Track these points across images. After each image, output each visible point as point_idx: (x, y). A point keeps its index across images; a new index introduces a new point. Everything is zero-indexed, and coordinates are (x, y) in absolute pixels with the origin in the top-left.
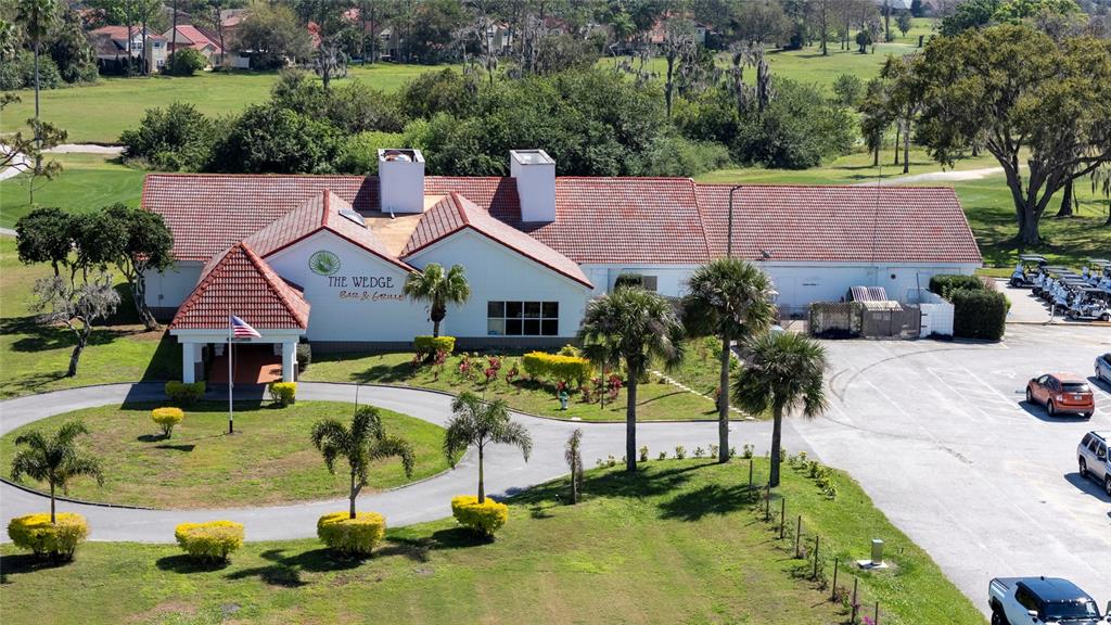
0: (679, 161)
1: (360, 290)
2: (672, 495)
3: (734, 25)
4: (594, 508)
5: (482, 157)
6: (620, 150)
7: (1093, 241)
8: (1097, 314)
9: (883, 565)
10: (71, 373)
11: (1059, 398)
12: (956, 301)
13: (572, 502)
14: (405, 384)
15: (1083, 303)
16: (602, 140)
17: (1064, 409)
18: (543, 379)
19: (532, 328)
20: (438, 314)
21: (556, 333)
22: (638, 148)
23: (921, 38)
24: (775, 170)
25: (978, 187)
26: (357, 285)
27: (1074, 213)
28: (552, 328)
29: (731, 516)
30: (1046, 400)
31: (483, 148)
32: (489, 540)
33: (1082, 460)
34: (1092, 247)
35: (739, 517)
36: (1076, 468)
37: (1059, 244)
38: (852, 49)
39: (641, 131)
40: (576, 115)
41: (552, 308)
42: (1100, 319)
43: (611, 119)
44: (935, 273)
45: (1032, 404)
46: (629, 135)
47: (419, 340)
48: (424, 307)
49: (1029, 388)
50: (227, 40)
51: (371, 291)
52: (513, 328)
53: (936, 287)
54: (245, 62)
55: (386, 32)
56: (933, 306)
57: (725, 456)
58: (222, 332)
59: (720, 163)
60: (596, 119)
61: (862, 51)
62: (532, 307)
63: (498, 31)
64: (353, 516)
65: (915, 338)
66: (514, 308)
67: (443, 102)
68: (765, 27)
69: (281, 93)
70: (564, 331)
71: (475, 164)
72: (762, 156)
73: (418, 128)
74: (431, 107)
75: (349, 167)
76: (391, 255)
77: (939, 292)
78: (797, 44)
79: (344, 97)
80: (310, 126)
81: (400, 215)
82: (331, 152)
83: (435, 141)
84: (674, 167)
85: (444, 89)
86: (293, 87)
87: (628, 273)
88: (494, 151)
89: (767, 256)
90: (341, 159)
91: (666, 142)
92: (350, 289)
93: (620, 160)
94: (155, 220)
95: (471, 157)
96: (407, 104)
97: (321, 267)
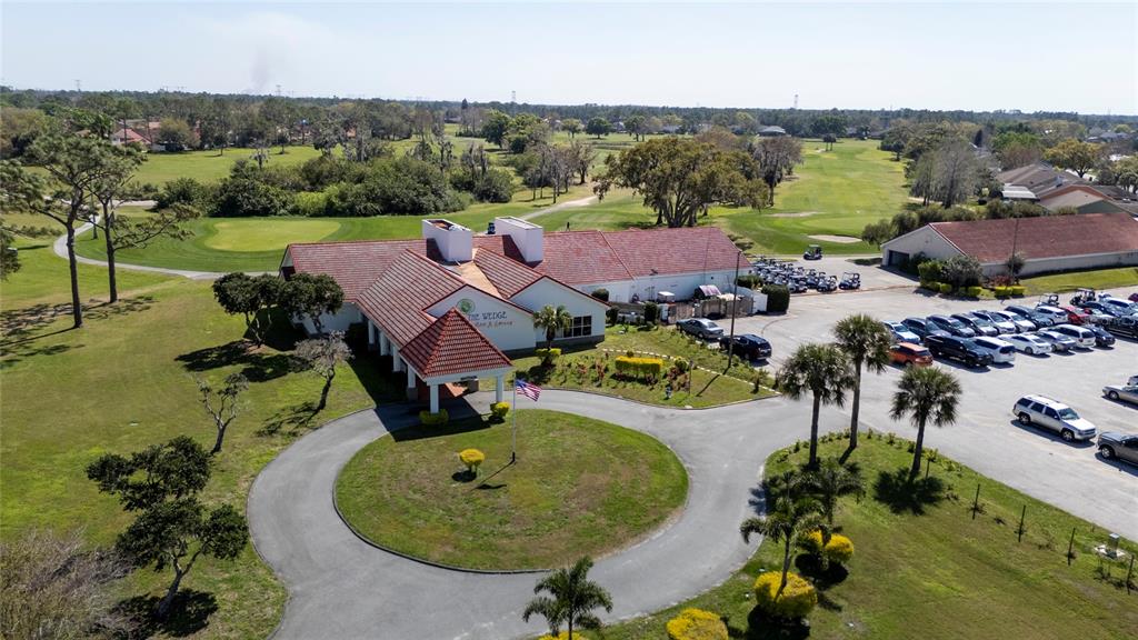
1: (487, 321)
3: (383, 128)
5: (369, 204)
6: (433, 197)
9: (1119, 552)
10: (323, 405)
12: (769, 293)
16: (425, 194)
18: (628, 374)
19: (577, 332)
20: (551, 336)
21: (590, 333)
22: (441, 197)
26: (485, 318)
28: (588, 330)
31: (368, 200)
33: (1023, 415)
39: (440, 188)
40: (410, 181)
41: (588, 319)
43: (427, 183)
46: (436, 190)
50: (153, 136)
51: (494, 322)
53: (743, 283)
54: (163, 148)
55: (230, 132)
56: (758, 297)
59: (471, 201)
60: (419, 183)
62: (578, 320)
65: (751, 315)
67: (325, 173)
68: (396, 130)
69: (236, 170)
70: (594, 333)
71: (365, 208)
72: (488, 197)
73: (332, 190)
74: (319, 176)
75: (296, 212)
76: (499, 296)
77: (750, 287)
78: (409, 137)
79: (273, 172)
80: (272, 190)
81: (462, 262)
82: (285, 203)
83: (342, 197)
84: (457, 205)
85: (326, 167)
86: (243, 167)
87: (597, 289)
88: (374, 200)
89: (655, 272)
90: (290, 207)
91: (450, 193)
92: (482, 321)
93: (434, 203)
94: (333, 283)
95: (363, 205)
96: (304, 175)
97: (463, 310)
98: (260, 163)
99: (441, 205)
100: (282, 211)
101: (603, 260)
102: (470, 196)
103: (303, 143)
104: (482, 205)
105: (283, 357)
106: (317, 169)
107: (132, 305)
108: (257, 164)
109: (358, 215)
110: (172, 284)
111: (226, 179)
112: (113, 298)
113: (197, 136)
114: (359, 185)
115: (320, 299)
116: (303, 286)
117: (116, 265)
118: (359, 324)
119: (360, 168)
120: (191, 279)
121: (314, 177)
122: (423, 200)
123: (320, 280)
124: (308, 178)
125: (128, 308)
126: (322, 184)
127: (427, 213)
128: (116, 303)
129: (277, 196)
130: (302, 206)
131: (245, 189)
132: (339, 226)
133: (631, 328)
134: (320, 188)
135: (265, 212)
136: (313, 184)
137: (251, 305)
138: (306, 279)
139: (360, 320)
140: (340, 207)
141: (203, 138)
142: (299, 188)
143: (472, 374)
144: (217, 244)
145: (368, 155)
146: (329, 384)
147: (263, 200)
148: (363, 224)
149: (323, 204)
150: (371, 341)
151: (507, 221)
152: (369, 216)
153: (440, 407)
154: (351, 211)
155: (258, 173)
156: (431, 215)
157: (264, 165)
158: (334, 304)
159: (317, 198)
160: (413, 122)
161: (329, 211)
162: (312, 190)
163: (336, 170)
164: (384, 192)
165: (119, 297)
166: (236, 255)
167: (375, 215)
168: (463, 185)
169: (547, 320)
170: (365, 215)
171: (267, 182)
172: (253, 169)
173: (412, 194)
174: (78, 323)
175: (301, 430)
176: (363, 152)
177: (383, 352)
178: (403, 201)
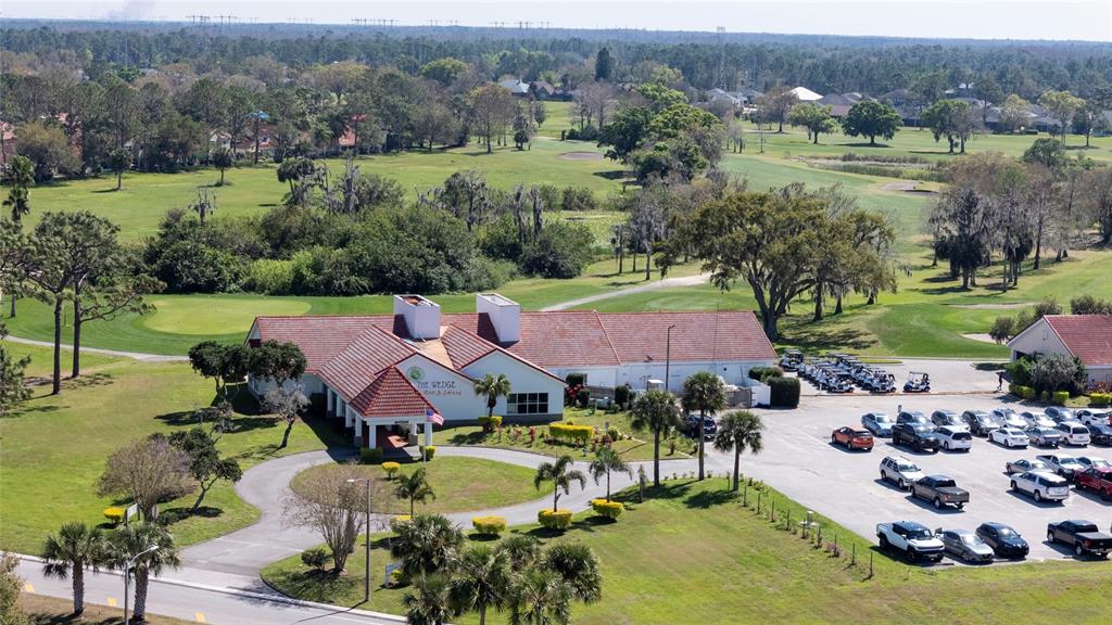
0: (489, 275)
1: (436, 390)
2: (686, 497)
3: (412, 129)
4: (652, 504)
5: (353, 279)
6: (448, 269)
7: (813, 335)
8: (846, 388)
9: (813, 524)
10: (284, 445)
11: (855, 440)
12: (770, 383)
13: (640, 502)
14: (483, 444)
15: (837, 381)
16: (436, 264)
17: (857, 446)
18: (560, 439)
19: (533, 409)
20: (492, 404)
21: (546, 411)
22: (460, 268)
23: (564, 132)
24: (551, 280)
25: (701, 291)
26: (434, 386)
27: (787, 312)
28: (544, 408)
29: (724, 505)
30: (846, 441)
31: (353, 271)
32: (614, 521)
33: (883, 472)
34: (813, 339)
35: (729, 505)
36: (880, 477)
37: (791, 337)
38: (509, 145)
39: (461, 254)
40: (415, 244)
41: (544, 397)
42: (848, 391)
43: (440, 247)
44: (751, 367)
45: (836, 444)
46: (454, 258)
47: (481, 419)
48: (483, 399)
49: (834, 435)
51: (442, 390)
52: (522, 409)
53: (755, 375)
55: (129, 144)
56: (759, 388)
57: (702, 477)
58: (391, 418)
59: (512, 275)
60: (428, 247)
61: (520, 149)
62: (533, 397)
63: (218, 140)
64: (555, 510)
65: (748, 407)
66: (522, 397)
67: (295, 231)
68: (437, 129)
69: (167, 226)
70: (552, 410)
71: (347, 284)
72: (540, 269)
73: (303, 257)
74: (285, 234)
75: (251, 287)
76: (452, 367)
77: (758, 379)
78: (461, 143)
79: (220, 228)
80: (222, 256)
81: (427, 339)
82: (237, 275)
83: (316, 267)
84: (484, 281)
85: (295, 221)
86: (178, 220)
87: (572, 372)
88: (360, 273)
89: (650, 359)
90: (244, 280)
91: (476, 262)
92: (430, 388)
93: (449, 277)
94: (297, 350)
95: (345, 279)
96: (263, 232)
97: (413, 377)
98: (202, 215)
99: (459, 280)
100: (233, 286)
101: (589, 343)
102: (511, 266)
103: (254, 161)
104: (529, 281)
105: (249, 419)
106: (283, 225)
107: (94, 380)
108: (197, 216)
109: (338, 294)
110: (124, 365)
111: (153, 239)
112: (75, 373)
113: (77, 152)
114: (340, 250)
115: (285, 365)
116: (271, 351)
117: (61, 346)
118: (319, 394)
119: (346, 223)
120: (140, 361)
121: (278, 238)
122: (432, 273)
123: (286, 347)
124: (268, 238)
125: (92, 382)
126: (288, 247)
127: (438, 293)
128: (78, 378)
129: (227, 265)
130: (259, 279)
131: (187, 255)
132: (310, 307)
133: (597, 412)
134: (285, 252)
135: (210, 288)
136: (276, 247)
137: (223, 370)
138: (274, 346)
139: (321, 391)
140: (313, 281)
141: (85, 156)
142: (255, 253)
143: (405, 418)
144: (160, 325)
145: (362, 202)
146: (290, 428)
147: (209, 271)
148: (341, 305)
149: (288, 277)
150: (330, 408)
151: (489, 298)
152: (353, 295)
153: (377, 445)
154: (326, 288)
155: (198, 231)
156: (442, 296)
157: (207, 217)
158: (297, 371)
159: (280, 268)
160: (472, 112)
161: (297, 287)
162: (273, 257)
163: (310, 226)
164: (376, 260)
165: (81, 372)
166: (185, 338)
167: (360, 293)
168: (502, 249)
169: (487, 388)
170: (346, 294)
171: (211, 244)
172: (193, 224)
173: (417, 264)
174: (56, 391)
175: (267, 457)
176: (354, 197)
177: (338, 414)
178: (402, 274)
